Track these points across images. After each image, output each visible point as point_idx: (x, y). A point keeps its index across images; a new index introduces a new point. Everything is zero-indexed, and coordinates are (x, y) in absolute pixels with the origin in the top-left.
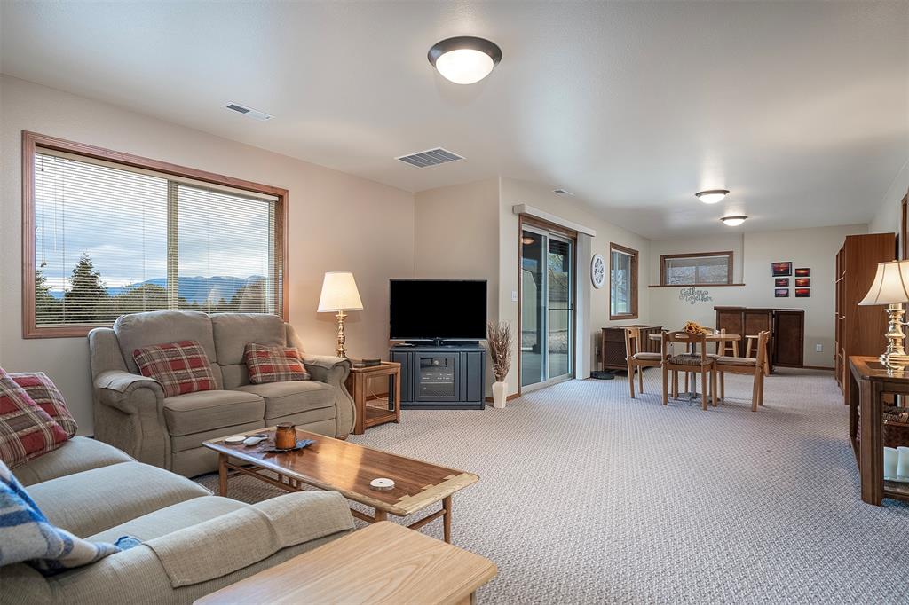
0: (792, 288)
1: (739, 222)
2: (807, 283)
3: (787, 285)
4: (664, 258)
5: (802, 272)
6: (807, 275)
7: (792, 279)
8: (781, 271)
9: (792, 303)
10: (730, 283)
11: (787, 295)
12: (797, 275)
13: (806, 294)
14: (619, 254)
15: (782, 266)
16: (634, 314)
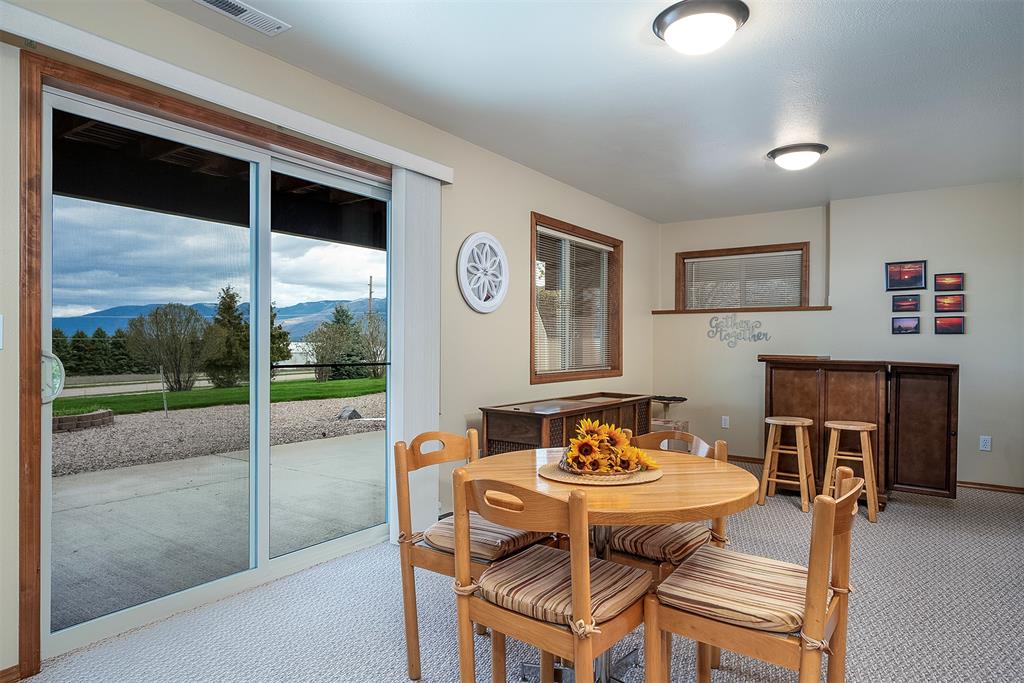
0: (927, 315)
1: (810, 159)
2: (960, 306)
3: (916, 308)
4: (682, 257)
5: (949, 281)
6: (959, 287)
7: (928, 296)
8: (903, 280)
9: (926, 348)
10: (803, 305)
11: (916, 330)
12: (938, 287)
13: (958, 328)
14: (573, 245)
15: (907, 268)
16: (614, 367)
